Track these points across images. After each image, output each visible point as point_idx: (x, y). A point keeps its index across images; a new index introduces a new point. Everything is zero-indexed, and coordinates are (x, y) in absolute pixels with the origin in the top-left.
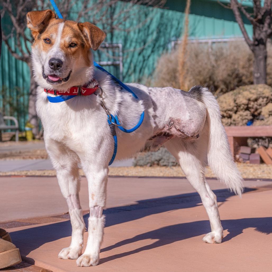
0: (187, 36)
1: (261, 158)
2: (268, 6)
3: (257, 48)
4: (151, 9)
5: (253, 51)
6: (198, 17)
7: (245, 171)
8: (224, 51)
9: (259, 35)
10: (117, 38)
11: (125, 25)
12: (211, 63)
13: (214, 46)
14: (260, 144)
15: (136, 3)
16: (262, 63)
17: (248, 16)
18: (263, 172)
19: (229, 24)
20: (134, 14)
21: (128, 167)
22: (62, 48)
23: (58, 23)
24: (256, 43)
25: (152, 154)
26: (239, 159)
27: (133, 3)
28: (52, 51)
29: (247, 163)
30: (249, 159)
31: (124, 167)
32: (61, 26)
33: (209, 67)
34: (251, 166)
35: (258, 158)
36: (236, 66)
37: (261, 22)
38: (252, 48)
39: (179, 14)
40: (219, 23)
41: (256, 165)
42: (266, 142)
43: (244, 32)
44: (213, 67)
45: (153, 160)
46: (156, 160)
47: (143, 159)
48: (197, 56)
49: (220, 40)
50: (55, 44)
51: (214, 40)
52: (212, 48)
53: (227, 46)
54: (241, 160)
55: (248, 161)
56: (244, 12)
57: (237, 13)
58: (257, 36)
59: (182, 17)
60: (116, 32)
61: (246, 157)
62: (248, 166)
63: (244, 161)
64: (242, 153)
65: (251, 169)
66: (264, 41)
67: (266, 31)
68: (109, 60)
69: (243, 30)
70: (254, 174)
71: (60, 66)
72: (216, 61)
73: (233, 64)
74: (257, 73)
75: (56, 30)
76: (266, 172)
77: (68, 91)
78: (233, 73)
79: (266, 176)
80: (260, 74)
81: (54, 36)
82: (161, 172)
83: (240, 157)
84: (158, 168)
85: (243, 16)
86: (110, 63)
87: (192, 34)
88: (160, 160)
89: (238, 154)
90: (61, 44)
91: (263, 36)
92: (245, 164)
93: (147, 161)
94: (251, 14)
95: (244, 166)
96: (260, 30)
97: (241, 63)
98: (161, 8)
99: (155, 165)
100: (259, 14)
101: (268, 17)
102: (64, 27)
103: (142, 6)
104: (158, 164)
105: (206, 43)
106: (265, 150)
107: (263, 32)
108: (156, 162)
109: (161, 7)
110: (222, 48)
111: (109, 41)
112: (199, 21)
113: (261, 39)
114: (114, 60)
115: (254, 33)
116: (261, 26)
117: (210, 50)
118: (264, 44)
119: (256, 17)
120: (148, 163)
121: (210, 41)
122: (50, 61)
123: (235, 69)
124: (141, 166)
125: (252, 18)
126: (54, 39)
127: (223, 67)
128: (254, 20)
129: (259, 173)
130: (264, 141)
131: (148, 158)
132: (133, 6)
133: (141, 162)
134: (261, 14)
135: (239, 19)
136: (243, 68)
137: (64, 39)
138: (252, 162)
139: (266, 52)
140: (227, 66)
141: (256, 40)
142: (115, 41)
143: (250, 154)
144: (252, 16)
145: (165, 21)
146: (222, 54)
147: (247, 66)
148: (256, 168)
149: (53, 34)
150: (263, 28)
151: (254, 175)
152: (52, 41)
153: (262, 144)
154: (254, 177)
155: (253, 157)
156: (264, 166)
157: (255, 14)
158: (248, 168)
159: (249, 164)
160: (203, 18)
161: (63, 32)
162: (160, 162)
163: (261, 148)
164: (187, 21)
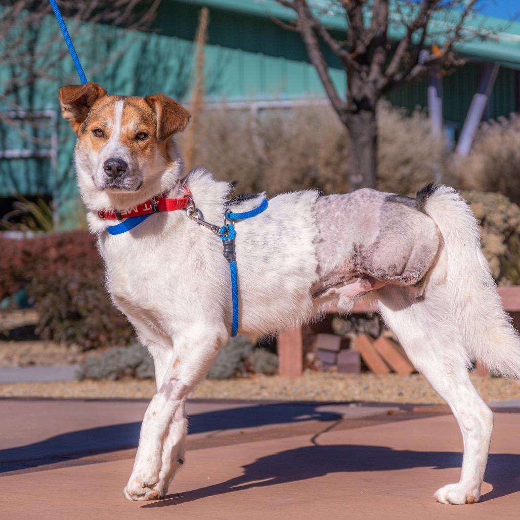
0: (200, 92)
1: (362, 360)
2: (379, 25)
3: (356, 118)
4: (120, 32)
5: (347, 124)
6: (227, 52)
7: (327, 387)
8: (286, 127)
9: (360, 89)
10: (44, 97)
11: (61, 68)
12: (255, 152)
13: (264, 116)
14: (361, 329)
15: (87, 20)
16: (367, 153)
17: (335, 46)
18: (367, 388)
19: (295, 69)
20: (83, 44)
21: (64, 382)
22: (125, 142)
23: (113, 102)
24: (354, 107)
25: (119, 353)
26: (313, 363)
27: (82, 19)
28: (108, 148)
29: (331, 372)
30: (335, 363)
31: (56, 381)
32: (120, 105)
33: (252, 162)
34: (341, 379)
35: (356, 361)
36: (311, 161)
37: (365, 60)
38: (344, 118)
39: (183, 44)
40: (274, 65)
41: (352, 375)
42: (373, 326)
43: (327, 84)
44: (260, 162)
45: (122, 364)
46: (130, 366)
47: (99, 364)
48: (223, 138)
49: (275, 103)
50: (111, 136)
51: (263, 104)
52: (258, 122)
53: (291, 116)
54: (318, 364)
55: (334, 368)
56: (327, 37)
57: (310, 40)
58: (355, 91)
59: (190, 52)
60: (41, 83)
61: (330, 358)
62: (334, 378)
63: (326, 366)
64: (322, 350)
65: (341, 385)
66: (372, 102)
67: (375, 82)
68: (25, 146)
69: (325, 78)
70: (346, 393)
71: (122, 170)
72: (267, 149)
73: (304, 155)
74: (356, 174)
75: (112, 113)
76: (371, 389)
77: (135, 209)
78: (304, 176)
79: (370, 397)
80: (364, 176)
81: (110, 124)
82: (139, 390)
83: (316, 358)
84: (133, 384)
85: (323, 46)
86: (27, 153)
87: (213, 89)
88: (137, 366)
89: (311, 351)
90: (121, 135)
91: (368, 91)
92: (327, 374)
93: (110, 368)
94: (342, 43)
95: (325, 378)
96: (361, 79)
97: (323, 154)
98: (142, 31)
99: (127, 378)
100: (359, 43)
101: (380, 49)
102: (124, 107)
103: (101, 28)
104: (134, 375)
105: (246, 110)
106: (372, 343)
107: (368, 82)
108: (129, 371)
109: (144, 28)
110: (279, 122)
111: (25, 104)
112: (228, 61)
113: (365, 100)
114: (37, 147)
115: (349, 85)
116: (365, 68)
117: (254, 125)
118: (372, 110)
119: (352, 50)
120: (110, 373)
121: (254, 106)
122: (105, 163)
123: (309, 168)
124: (95, 379)
125: (344, 53)
126: (109, 128)
127: (281, 162)
128: (349, 57)
129: (357, 392)
130: (369, 324)
131: (111, 361)
132: (80, 25)
133: (96, 371)
134: (363, 42)
135: (315, 54)
136: (327, 164)
137: (126, 126)
138: (344, 369)
139: (376, 129)
140: (291, 160)
141: (352, 100)
142: (38, 104)
143: (337, 352)
144: (344, 48)
145: (152, 58)
146: (280, 134)
147: (335, 160)
148: (350, 382)
149: (107, 120)
150: (368, 73)
151: (344, 396)
152: (107, 132)
153: (365, 330)
154: (344, 400)
155: (343, 358)
156: (368, 379)
157: (350, 43)
158: (334, 382)
159: (335, 374)
160: (236, 54)
161: (124, 114)
162: (139, 370)
163: (363, 338)
164: (201, 60)
